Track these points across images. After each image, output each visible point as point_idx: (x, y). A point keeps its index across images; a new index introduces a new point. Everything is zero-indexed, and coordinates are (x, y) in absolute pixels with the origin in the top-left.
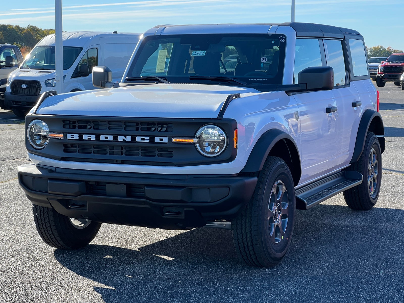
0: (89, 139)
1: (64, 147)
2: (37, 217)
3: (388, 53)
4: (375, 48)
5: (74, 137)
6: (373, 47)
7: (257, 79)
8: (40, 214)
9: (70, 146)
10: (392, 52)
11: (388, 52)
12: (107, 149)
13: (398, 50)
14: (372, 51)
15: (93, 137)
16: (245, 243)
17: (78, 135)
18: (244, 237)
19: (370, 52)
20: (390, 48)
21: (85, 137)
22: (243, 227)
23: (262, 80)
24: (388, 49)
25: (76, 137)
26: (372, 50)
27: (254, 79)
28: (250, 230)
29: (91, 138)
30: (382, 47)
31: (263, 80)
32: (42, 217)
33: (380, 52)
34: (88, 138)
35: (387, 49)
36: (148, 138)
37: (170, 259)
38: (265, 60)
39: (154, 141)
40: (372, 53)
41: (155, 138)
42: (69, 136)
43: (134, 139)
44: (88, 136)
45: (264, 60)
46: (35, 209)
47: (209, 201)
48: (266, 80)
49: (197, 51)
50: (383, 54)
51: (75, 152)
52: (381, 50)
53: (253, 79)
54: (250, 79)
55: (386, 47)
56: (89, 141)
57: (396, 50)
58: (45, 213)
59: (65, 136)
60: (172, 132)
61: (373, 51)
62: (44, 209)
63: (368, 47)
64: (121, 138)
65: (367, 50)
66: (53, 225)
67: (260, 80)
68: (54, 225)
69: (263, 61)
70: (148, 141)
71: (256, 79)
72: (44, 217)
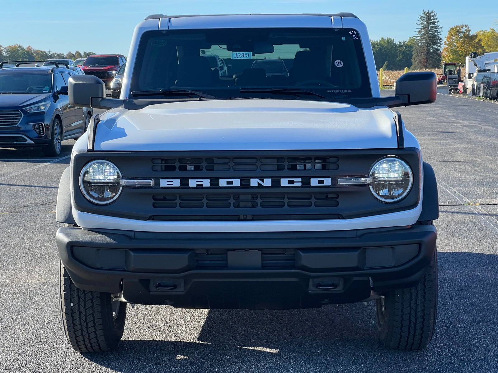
0: (200, 186)
1: (154, 199)
2: (73, 308)
3: (28, 54)
4: (11, 47)
5: (172, 184)
6: (10, 47)
7: (338, 91)
8: (79, 303)
9: (163, 198)
10: (33, 52)
11: (28, 52)
12: (230, 200)
13: (40, 50)
14: (8, 52)
15: (206, 183)
16: (413, 319)
17: (179, 181)
18: (413, 312)
19: (6, 52)
20: (31, 48)
21: (193, 183)
22: (413, 297)
23: (344, 91)
24: (28, 48)
25: (176, 183)
26: (8, 50)
27: (334, 91)
28: (423, 300)
29: (202, 184)
30: (20, 47)
31: (346, 91)
32: (82, 308)
33: (19, 53)
34: (197, 185)
35: (26, 49)
36: (300, 180)
37: (274, 351)
38: (341, 65)
39: (310, 185)
40: (8, 54)
41: (312, 180)
42: (163, 183)
43: (276, 183)
44: (197, 182)
45: (340, 63)
46: (70, 296)
47: (393, 265)
48: (351, 91)
49: (239, 53)
50: (22, 55)
51: (175, 206)
52: (19, 50)
53: (332, 91)
54: (328, 91)
55: (25, 47)
56: (199, 188)
57: (37, 50)
58: (88, 301)
59: (157, 183)
60: (337, 170)
61: (10, 52)
62: (86, 295)
63: (3, 46)
64: (254, 182)
65: (2, 50)
66: (98, 318)
67: (342, 91)
68: (101, 318)
69: (338, 65)
70: (300, 184)
71: (336, 91)
72: (85, 308)
